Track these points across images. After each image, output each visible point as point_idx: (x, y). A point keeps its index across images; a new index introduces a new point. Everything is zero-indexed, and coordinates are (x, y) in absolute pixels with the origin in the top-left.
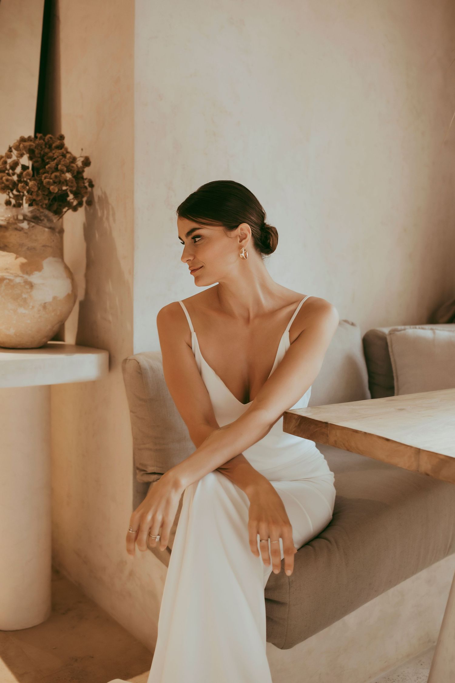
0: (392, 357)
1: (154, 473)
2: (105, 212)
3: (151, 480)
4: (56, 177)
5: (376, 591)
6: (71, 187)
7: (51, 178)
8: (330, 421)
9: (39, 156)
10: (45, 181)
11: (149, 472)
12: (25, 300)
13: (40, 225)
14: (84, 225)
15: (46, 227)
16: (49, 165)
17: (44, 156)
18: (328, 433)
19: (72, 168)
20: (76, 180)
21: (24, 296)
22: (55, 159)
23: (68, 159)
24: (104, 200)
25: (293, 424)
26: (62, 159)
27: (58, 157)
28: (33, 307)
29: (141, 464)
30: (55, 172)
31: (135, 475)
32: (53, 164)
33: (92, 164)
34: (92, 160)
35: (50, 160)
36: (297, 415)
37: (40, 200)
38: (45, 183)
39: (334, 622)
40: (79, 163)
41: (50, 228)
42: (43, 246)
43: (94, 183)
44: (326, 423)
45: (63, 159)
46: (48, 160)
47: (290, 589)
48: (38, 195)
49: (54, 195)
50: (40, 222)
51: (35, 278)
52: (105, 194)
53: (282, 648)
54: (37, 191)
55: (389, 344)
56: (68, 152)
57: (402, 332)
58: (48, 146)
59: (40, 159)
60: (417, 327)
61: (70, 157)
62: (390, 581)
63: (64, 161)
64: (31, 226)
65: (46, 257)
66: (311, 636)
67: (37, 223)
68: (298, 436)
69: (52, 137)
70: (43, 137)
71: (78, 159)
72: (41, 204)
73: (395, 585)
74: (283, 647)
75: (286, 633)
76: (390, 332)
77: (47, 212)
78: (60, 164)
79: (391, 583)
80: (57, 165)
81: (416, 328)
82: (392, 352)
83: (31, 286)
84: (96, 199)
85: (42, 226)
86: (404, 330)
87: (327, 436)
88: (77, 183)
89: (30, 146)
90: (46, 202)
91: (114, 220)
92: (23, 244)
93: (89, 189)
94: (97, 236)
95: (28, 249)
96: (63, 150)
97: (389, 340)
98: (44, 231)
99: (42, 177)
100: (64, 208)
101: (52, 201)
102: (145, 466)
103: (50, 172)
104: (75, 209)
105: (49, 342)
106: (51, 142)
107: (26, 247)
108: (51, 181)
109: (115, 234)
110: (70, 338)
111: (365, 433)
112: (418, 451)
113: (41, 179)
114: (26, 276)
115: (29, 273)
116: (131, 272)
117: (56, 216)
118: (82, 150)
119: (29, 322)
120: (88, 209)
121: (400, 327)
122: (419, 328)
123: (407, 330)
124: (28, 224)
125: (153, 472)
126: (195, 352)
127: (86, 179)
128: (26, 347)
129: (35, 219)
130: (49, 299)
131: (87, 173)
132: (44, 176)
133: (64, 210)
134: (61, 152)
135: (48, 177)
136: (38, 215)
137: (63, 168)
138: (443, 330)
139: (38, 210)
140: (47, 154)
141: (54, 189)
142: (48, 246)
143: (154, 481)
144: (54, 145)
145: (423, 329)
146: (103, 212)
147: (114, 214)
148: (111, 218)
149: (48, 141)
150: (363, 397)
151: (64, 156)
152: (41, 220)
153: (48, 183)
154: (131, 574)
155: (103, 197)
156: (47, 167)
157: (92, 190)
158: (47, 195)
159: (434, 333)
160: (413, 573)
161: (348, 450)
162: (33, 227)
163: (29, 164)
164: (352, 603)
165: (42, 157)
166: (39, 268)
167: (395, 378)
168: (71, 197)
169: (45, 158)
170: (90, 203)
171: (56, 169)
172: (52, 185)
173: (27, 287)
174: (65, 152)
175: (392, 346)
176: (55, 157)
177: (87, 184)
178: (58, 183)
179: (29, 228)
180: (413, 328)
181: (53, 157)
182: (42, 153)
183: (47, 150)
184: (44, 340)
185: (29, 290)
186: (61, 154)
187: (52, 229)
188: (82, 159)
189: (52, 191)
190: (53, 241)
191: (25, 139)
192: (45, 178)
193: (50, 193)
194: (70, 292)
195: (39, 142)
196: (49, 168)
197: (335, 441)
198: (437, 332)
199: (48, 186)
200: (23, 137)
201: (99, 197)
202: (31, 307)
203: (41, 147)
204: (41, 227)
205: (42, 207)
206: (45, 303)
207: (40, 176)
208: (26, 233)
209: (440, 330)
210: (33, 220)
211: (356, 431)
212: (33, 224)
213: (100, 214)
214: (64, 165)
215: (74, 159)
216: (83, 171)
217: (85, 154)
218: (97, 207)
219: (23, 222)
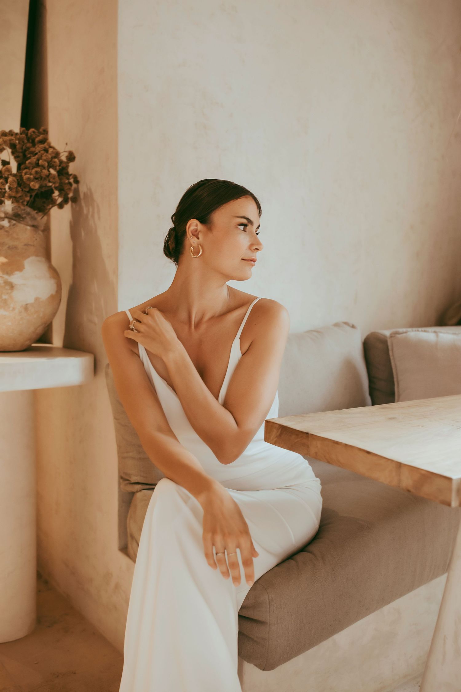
0: (392, 361)
1: (138, 483)
2: (91, 210)
3: (134, 490)
4: (36, 172)
5: (367, 609)
6: (54, 183)
7: (31, 174)
8: (311, 432)
9: (21, 150)
10: (25, 177)
11: (133, 481)
12: (5, 301)
13: (22, 223)
14: (71, 223)
15: (28, 225)
16: (29, 161)
17: (25, 151)
18: (309, 443)
19: (54, 164)
20: (59, 175)
21: (4, 297)
22: (36, 154)
23: (50, 154)
24: (89, 197)
25: (275, 433)
26: (43, 154)
27: (39, 152)
28: (14, 309)
29: (124, 473)
30: (36, 167)
31: (119, 484)
32: (34, 159)
33: (77, 159)
34: (76, 154)
35: (32, 155)
36: (278, 424)
37: (20, 197)
38: (26, 179)
39: (320, 642)
40: (64, 158)
41: (33, 226)
42: (25, 245)
43: (79, 179)
44: (307, 433)
45: (45, 154)
46: (29, 156)
47: (269, 607)
48: (17, 192)
49: (36, 192)
50: (21, 219)
51: (16, 278)
52: (90, 190)
53: (263, 670)
54: (17, 188)
55: (390, 348)
56: (51, 147)
57: (404, 335)
58: (31, 141)
59: (21, 154)
60: (420, 329)
61: (52, 152)
62: (383, 599)
63: (46, 156)
64: (12, 224)
65: (28, 257)
66: (296, 657)
67: (19, 222)
68: (279, 446)
69: (36, 131)
70: (26, 132)
71: (61, 155)
72: (21, 201)
73: (389, 603)
74: (264, 668)
75: (267, 653)
76: (391, 334)
77: (28, 209)
78: (41, 159)
79: (384, 600)
80: (38, 160)
81: (418, 331)
82: (393, 356)
83: (12, 286)
84: (82, 195)
85: (24, 224)
86: (406, 332)
87: (308, 447)
88: (60, 179)
89: (10, 140)
90: (28, 199)
91: (99, 218)
92: (4, 242)
93: (74, 185)
94: (83, 234)
95: (9, 248)
96: (46, 144)
97: (389, 344)
98: (26, 229)
99: (22, 173)
100: (48, 205)
101: (34, 198)
102: (129, 475)
103: (31, 168)
104: (61, 206)
105: (34, 345)
106: (34, 136)
107: (7, 246)
108: (32, 176)
109: (100, 233)
110: (57, 340)
111: (346, 445)
112: (399, 465)
113: (21, 175)
114: (6, 277)
115: (9, 273)
116: (116, 272)
117: (40, 214)
118: (67, 144)
119: (10, 324)
120: (74, 206)
121: (401, 330)
122: (422, 331)
123: (409, 333)
124: (9, 222)
125: (137, 481)
126: (143, 360)
127: (71, 175)
128: (8, 350)
129: (16, 217)
130: (31, 300)
131: (72, 168)
132: (24, 171)
133: (49, 207)
134: (43, 147)
135: (29, 173)
136: (20, 213)
137: (44, 163)
138: (447, 333)
139: (19, 207)
140: (29, 148)
141: (35, 185)
142: (31, 245)
143: (137, 492)
144: (37, 140)
145: (425, 331)
146: (89, 209)
147: (99, 212)
148: (96, 216)
149: (31, 136)
150: (362, 404)
151: (46, 151)
152: (23, 218)
153: (29, 179)
154: (117, 586)
155: (89, 193)
156: (27, 162)
157: (78, 186)
158: (28, 192)
159: (437, 336)
160: (409, 590)
161: (329, 462)
162: (14, 225)
163: (10, 159)
164: (340, 622)
165: (24, 153)
166: (20, 268)
167: (396, 383)
168: (56, 193)
169: (27, 153)
170: (75, 200)
171: (37, 165)
172: (33, 181)
173: (7, 287)
174: (47, 147)
175: (392, 350)
176: (37, 151)
177: (72, 180)
178: (40, 179)
179: (10, 226)
180: (415, 331)
181: (35, 151)
182: (24, 148)
183: (29, 145)
184: (28, 343)
185: (10, 291)
186: (43, 149)
187: (35, 227)
188: (66, 154)
189: (32, 187)
190: (36, 239)
191: (6, 133)
192: (26, 174)
193: (31, 190)
194: (54, 292)
195: (20, 137)
196: (30, 163)
197: (316, 453)
198: (441, 335)
199: (28, 183)
200: (5, 131)
201: (84, 193)
202: (11, 309)
203: (23, 142)
204: (22, 225)
205: (23, 205)
206: (27, 305)
207: (21, 171)
208: (7, 231)
209: (444, 333)
210: (14, 218)
211: (337, 443)
212: (14, 222)
213: (85, 211)
214: (45, 160)
215: (57, 155)
216: (68, 166)
217: (69, 149)
218: (83, 204)
219: (4, 220)
